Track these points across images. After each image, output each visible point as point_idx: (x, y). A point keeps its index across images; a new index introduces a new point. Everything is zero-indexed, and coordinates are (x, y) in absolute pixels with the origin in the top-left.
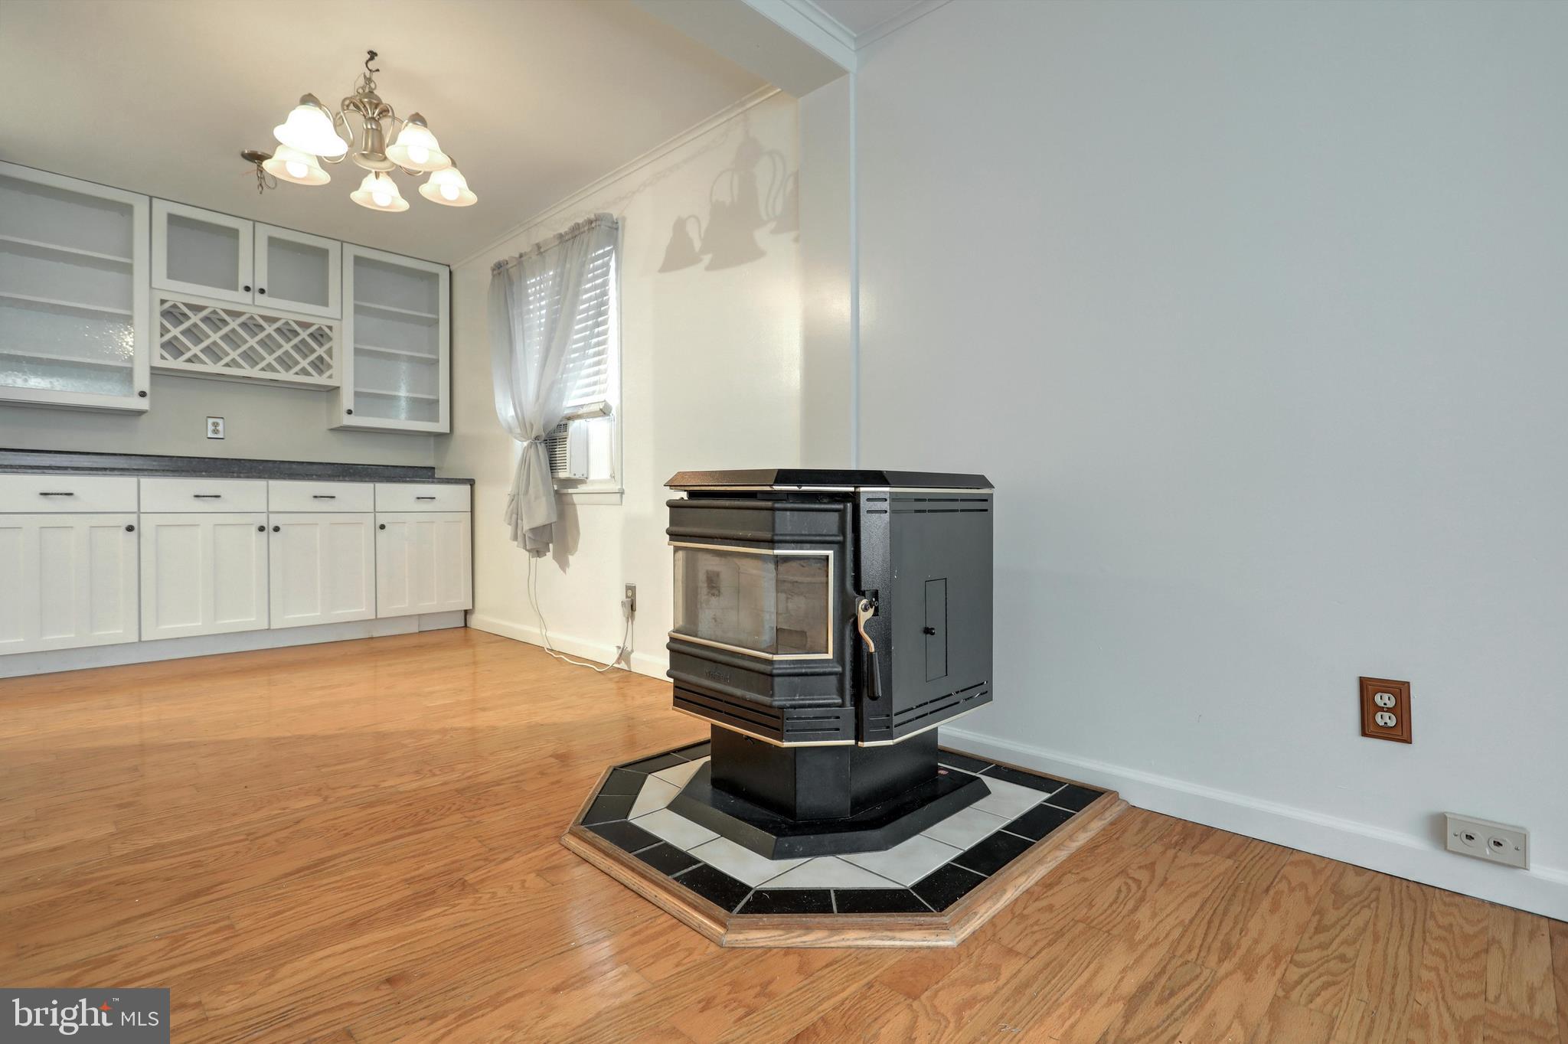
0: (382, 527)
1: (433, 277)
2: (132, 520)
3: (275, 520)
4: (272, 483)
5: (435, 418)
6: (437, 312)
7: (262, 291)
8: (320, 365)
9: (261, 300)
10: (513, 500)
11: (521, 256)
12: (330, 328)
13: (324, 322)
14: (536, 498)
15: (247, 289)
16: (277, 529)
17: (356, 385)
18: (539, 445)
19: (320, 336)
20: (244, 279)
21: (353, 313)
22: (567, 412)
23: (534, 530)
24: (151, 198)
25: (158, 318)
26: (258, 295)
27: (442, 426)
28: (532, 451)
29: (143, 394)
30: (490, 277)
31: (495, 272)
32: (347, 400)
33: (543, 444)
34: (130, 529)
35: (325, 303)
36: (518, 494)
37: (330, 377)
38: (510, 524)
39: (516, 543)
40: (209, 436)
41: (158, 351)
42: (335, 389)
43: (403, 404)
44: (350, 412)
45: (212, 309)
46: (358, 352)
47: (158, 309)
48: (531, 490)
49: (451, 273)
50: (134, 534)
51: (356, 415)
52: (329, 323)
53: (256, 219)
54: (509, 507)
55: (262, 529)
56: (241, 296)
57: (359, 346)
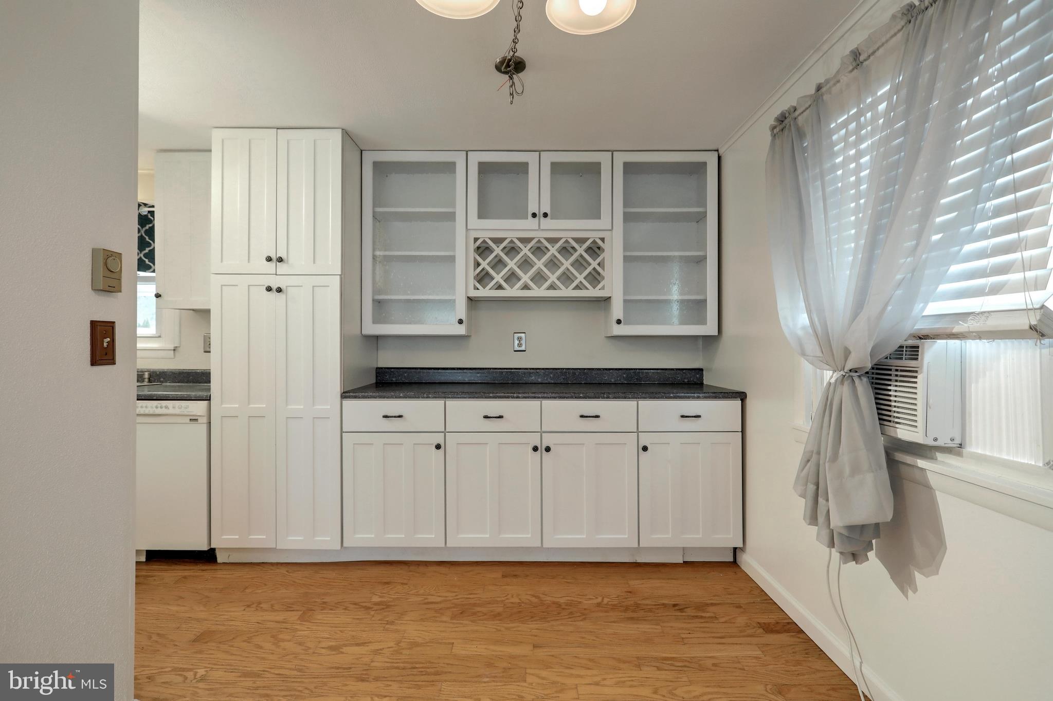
0: (645, 449)
1: (701, 167)
2: (439, 439)
3: (548, 440)
4: (546, 402)
5: (702, 321)
6: (704, 205)
7: (545, 215)
8: (595, 278)
9: (546, 223)
10: (808, 461)
11: (819, 88)
12: (603, 240)
13: (595, 236)
14: (856, 470)
15: (534, 215)
16: (548, 449)
17: (625, 294)
18: (857, 381)
19: (595, 250)
20: (533, 208)
21: (622, 222)
22: (922, 326)
23: (851, 528)
24: (467, 151)
25: (472, 254)
26: (542, 219)
27: (710, 329)
28: (846, 389)
29: (461, 322)
30: (769, 138)
31: (775, 131)
32: (617, 310)
33: (865, 379)
34: (438, 447)
35: (597, 216)
36: (819, 453)
37: (603, 288)
38: (803, 495)
39: (814, 529)
40: (515, 349)
41: (472, 282)
42: (608, 299)
43: (675, 309)
44: (619, 322)
45: (509, 240)
46: (627, 259)
47: (472, 247)
48: (845, 457)
49: (719, 158)
50: (441, 451)
51: (624, 324)
52: (601, 235)
53: (540, 149)
54: (802, 468)
55: (535, 449)
56: (531, 223)
57: (628, 254)
